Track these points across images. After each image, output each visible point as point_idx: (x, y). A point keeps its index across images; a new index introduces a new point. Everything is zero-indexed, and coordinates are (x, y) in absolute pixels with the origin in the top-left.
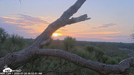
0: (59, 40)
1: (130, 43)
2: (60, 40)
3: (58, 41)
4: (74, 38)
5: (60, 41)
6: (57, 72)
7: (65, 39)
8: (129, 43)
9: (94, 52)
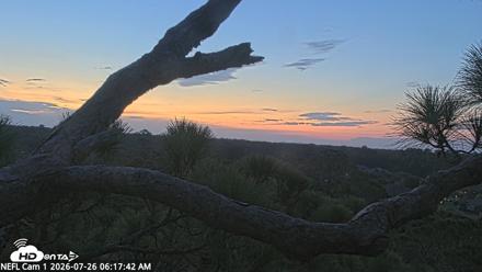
0: (149, 134)
1: (393, 148)
2: (154, 134)
3: (144, 138)
4: (204, 127)
5: (155, 137)
6: (139, 252)
7: (171, 129)
8: (390, 151)
9: (275, 180)
